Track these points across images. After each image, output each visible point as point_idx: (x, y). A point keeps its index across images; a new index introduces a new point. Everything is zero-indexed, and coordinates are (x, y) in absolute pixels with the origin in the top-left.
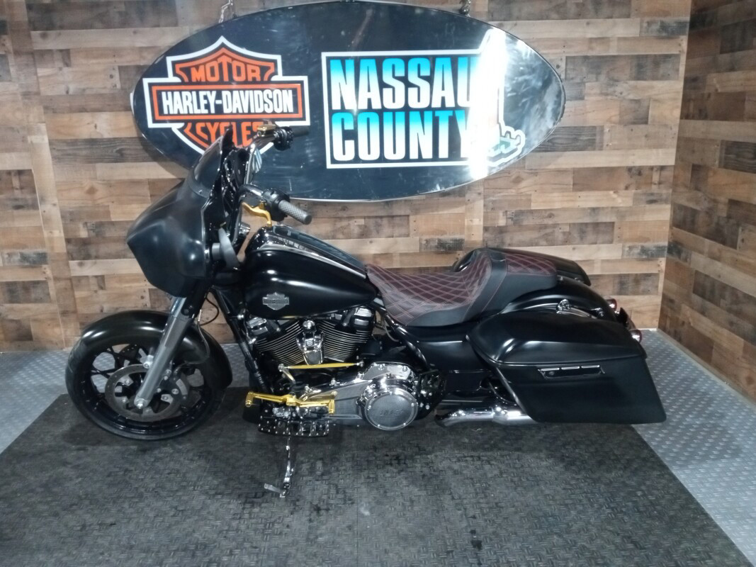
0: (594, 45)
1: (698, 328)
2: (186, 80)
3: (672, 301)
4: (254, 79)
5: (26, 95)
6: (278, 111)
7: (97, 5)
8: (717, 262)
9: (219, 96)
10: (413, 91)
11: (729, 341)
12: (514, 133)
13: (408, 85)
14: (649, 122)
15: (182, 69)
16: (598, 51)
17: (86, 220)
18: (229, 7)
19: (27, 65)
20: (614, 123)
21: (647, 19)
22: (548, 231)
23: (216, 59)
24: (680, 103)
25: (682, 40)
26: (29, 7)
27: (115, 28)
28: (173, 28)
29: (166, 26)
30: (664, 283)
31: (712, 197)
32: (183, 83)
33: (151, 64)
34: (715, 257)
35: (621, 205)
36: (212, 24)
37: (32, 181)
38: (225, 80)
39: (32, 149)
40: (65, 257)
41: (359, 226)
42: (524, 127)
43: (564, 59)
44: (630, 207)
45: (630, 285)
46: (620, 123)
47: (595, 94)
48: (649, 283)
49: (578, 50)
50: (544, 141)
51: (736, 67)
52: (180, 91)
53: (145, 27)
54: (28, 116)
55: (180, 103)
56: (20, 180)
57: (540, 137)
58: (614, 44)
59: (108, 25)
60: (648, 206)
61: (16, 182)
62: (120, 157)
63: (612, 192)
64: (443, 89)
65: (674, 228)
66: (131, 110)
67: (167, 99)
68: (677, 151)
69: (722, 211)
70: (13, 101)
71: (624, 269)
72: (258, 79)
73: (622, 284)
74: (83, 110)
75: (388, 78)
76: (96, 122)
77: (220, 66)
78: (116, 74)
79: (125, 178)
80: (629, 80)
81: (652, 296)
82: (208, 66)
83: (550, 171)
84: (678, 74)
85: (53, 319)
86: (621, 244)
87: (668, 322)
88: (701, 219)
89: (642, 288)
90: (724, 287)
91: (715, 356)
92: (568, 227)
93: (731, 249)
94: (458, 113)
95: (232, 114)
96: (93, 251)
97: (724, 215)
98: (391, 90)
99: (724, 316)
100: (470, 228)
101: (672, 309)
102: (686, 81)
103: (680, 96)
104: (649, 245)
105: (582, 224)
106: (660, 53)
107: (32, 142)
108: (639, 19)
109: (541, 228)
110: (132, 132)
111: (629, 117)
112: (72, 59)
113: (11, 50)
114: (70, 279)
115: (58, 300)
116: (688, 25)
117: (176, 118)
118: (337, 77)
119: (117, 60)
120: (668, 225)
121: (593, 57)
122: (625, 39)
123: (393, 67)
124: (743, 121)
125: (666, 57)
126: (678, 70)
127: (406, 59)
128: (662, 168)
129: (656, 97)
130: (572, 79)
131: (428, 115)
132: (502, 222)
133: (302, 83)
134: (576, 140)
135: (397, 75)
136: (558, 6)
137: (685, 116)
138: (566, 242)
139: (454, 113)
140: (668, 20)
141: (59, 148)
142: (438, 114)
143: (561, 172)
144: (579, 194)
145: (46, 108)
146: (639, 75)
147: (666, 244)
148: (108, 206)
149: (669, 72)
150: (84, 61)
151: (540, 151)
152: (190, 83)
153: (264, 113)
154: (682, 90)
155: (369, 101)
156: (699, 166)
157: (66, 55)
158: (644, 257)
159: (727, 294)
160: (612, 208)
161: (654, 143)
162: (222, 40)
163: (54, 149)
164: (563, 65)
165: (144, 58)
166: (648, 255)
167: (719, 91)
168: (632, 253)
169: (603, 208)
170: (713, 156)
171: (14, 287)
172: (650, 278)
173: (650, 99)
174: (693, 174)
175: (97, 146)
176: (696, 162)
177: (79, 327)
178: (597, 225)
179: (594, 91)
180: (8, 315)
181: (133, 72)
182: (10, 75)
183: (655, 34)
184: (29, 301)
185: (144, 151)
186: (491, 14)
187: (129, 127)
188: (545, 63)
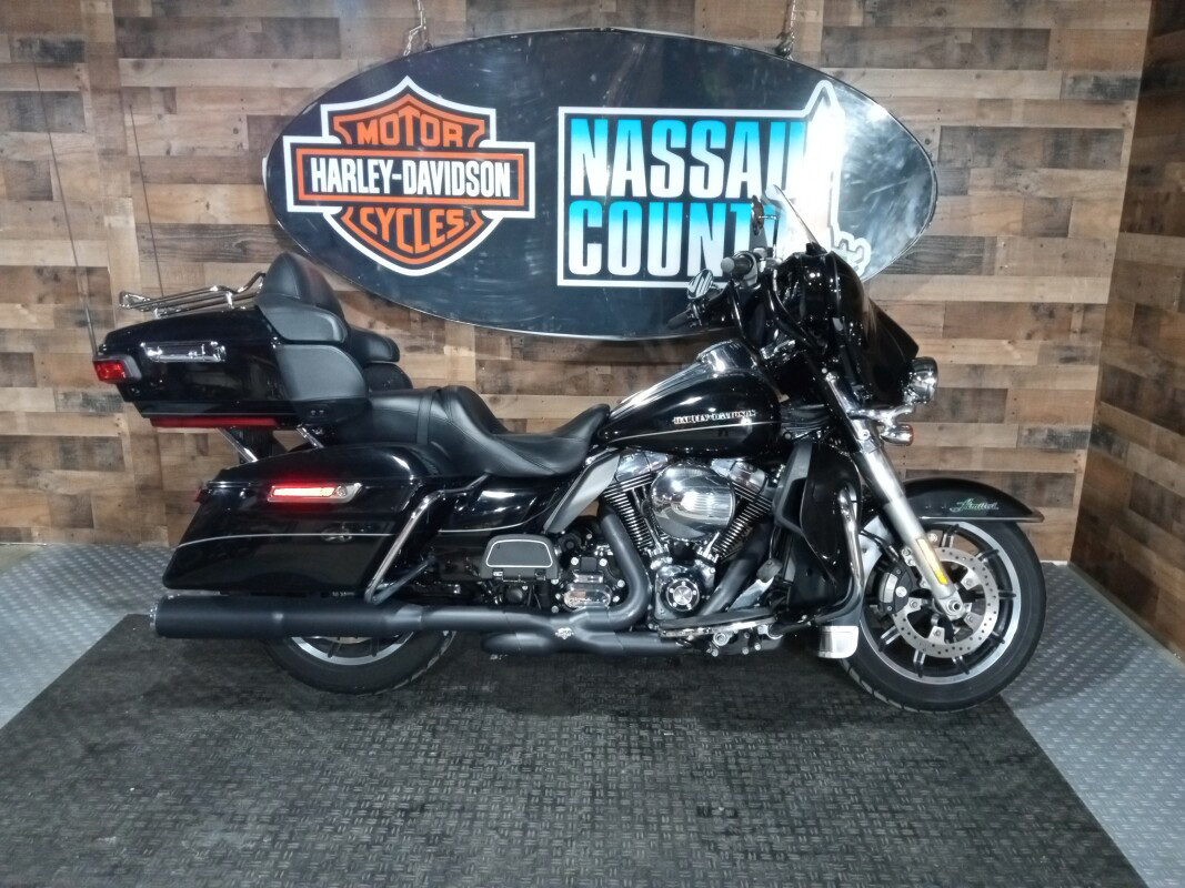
0: (986, 110)
1: (1134, 564)
2: (349, 141)
3: (1095, 519)
4: (453, 144)
5: (106, 154)
6: (487, 194)
7: (221, 22)
8: (1170, 462)
9: (397, 168)
10: (697, 172)
12: (854, 243)
13: (690, 162)
14: (1070, 235)
15: (342, 124)
16: (993, 120)
18: (420, 33)
19: (111, 109)
20: (1013, 234)
21: (1072, 73)
23: (396, 111)
24: (1120, 208)
25: (1127, 108)
26: (119, 22)
27: (246, 58)
28: (334, 61)
29: (325, 56)
30: (1084, 490)
31: (1166, 358)
32: (344, 146)
33: (296, 114)
34: (1166, 453)
35: (1020, 363)
36: (393, 55)
37: (107, 285)
38: (407, 143)
39: (109, 237)
41: (604, 377)
42: (870, 234)
43: (938, 130)
44: (1034, 367)
45: (1028, 491)
46: (1023, 234)
47: (985, 187)
48: (1059, 488)
49: (963, 118)
50: (901, 257)
52: (339, 158)
53: (289, 57)
54: (106, 186)
55: (338, 176)
56: (89, 281)
57: (895, 251)
58: (1018, 110)
59: (235, 53)
60: (1063, 367)
61: (83, 285)
62: (242, 254)
63: (1005, 342)
64: (745, 170)
65: (1103, 403)
66: (262, 183)
67: (319, 169)
68: (1113, 282)
70: (88, 162)
71: (1019, 465)
72: (460, 144)
73: (1015, 488)
74: (190, 180)
75: (659, 151)
76: (208, 199)
77: (402, 121)
78: (243, 127)
80: (1040, 167)
81: (1062, 510)
82: (384, 121)
83: (908, 304)
84: (1119, 160)
85: (126, 496)
86: (1016, 426)
87: (1087, 552)
88: (1147, 392)
89: (1047, 495)
90: (1179, 502)
91: (1160, 611)
95: (416, 195)
98: (663, 168)
99: (1177, 548)
101: (1094, 532)
102: (1133, 171)
103: (1122, 196)
104: (1062, 428)
105: (955, 389)
106: (1092, 127)
107: (110, 225)
108: (1060, 72)
110: (262, 218)
111: (1037, 225)
112: (178, 102)
113: (88, 84)
114: (156, 437)
115: (135, 468)
116: (1139, 84)
117: (331, 199)
118: (580, 146)
119: (246, 106)
120: (1093, 397)
121: (985, 128)
122: (1036, 102)
123: (669, 133)
125: (1102, 134)
126: (1119, 154)
127: (689, 122)
128: (1088, 308)
129: (1084, 196)
130: (950, 161)
131: (720, 210)
133: (525, 152)
134: (953, 257)
135: (673, 145)
136: (931, 47)
137: (1128, 227)
138: (928, 418)
140: (1105, 75)
141: (151, 236)
142: (734, 208)
143: (923, 306)
144: (954, 342)
145: (135, 175)
146: (1056, 162)
147: (1089, 427)
149: (1106, 157)
150: (197, 107)
151: (892, 273)
152: (355, 146)
153: (465, 196)
154: (1123, 187)
155: (629, 184)
156: (1148, 308)
157: (169, 96)
158: (1053, 447)
160: (1005, 366)
161: (1077, 267)
162: (407, 82)
163: (143, 237)
164: (936, 139)
165: (285, 104)
166: (1058, 444)
167: (1184, 190)
168: (1032, 439)
169: (990, 366)
170: (1171, 293)
171: (69, 445)
172: (1062, 480)
173: (1072, 199)
174: (1135, 320)
175: (207, 236)
176: (1142, 301)
177: (164, 511)
178: (979, 392)
179: (984, 182)
180: (57, 487)
181: (269, 125)
182: (84, 123)
183: (1083, 96)
184: (91, 468)
185: (277, 247)
186: (826, 57)
187: (258, 210)
188: (908, 136)
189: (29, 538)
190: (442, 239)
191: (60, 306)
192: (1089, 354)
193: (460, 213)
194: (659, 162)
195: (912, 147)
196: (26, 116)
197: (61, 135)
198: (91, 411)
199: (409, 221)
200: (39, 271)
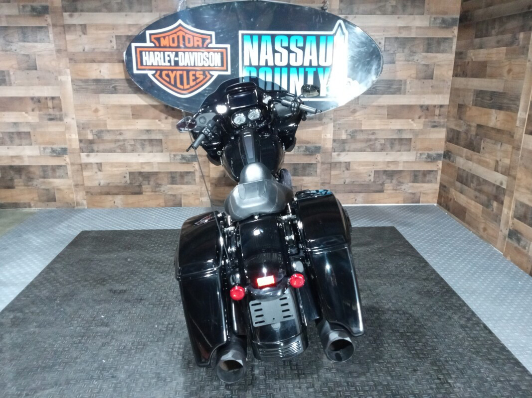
0: (402, 31)
1: (458, 202)
2: (158, 45)
3: (445, 187)
4: (198, 46)
5: (59, 51)
6: (212, 65)
8: (470, 162)
9: (177, 55)
10: (292, 56)
11: (475, 208)
13: (290, 51)
14: (434, 78)
15: (155, 38)
16: (404, 34)
17: (92, 129)
18: (184, 2)
19: (60, 33)
20: (413, 78)
21: (434, 16)
22: (371, 143)
23: (176, 33)
24: (452, 68)
25: (454, 29)
27: (114, 12)
28: (150, 13)
29: (146, 12)
30: (441, 176)
31: (469, 123)
32: (155, 47)
33: (136, 35)
34: (468, 159)
35: (416, 128)
36: (172, 12)
37: (60, 104)
38: (178, 46)
39: (61, 84)
40: (78, 151)
42: (359, 78)
43: (384, 38)
44: (421, 130)
45: (420, 177)
46: (417, 78)
47: (402, 61)
48: (432, 176)
49: (393, 34)
50: (371, 88)
51: (483, 46)
52: (154, 52)
53: (132, 12)
54: (59, 64)
55: (153, 59)
56: (53, 102)
57: (368, 85)
58: (414, 31)
59: (110, 10)
60: (432, 129)
61: (50, 104)
62: (115, 91)
63: (410, 120)
64: (311, 55)
65: (447, 142)
66: (123, 61)
67: (146, 56)
68: (450, 96)
69: (473, 131)
70: (51, 55)
71: (417, 167)
72: (201, 45)
73: (415, 176)
74: (93, 61)
75: (278, 47)
76: (101, 69)
77: (178, 37)
78: (114, 40)
79: (118, 103)
80: (423, 52)
81: (433, 184)
82: (171, 37)
83: (374, 106)
84: (452, 49)
85: (69, 189)
86: (415, 152)
87: (443, 199)
88: (463, 136)
89: (427, 179)
90: (473, 176)
91: (467, 217)
92: (384, 141)
93: (477, 154)
94: (319, 69)
95: (184, 66)
96: (95, 147)
97: (474, 133)
98: (280, 54)
99: (473, 193)
100: (325, 140)
101: (445, 191)
102: (457, 54)
103: (453, 63)
104: (432, 153)
105: (392, 139)
106: (441, 37)
107: (61, 80)
108: (429, 16)
109: (367, 141)
110: (122, 76)
111: (422, 75)
112: (87, 30)
113: (51, 23)
114: (81, 165)
115: (73, 177)
116: (458, 20)
117: (151, 68)
118: (247, 44)
119: (114, 31)
120: (444, 141)
121: (401, 38)
122: (420, 28)
123: (281, 41)
124: (486, 78)
125: (445, 39)
126: (452, 47)
127: (289, 36)
128: (441, 106)
129: (440, 63)
130: (388, 51)
132: (344, 137)
133: (226, 49)
134: (389, 88)
135: (283, 45)
136: (380, 6)
137: (455, 75)
138: (382, 150)
139: (317, 69)
140: (446, 17)
141: (78, 84)
142: (307, 69)
143: (380, 107)
144: (391, 120)
145: (71, 59)
146: (428, 50)
147: (442, 152)
148: (106, 120)
149: (447, 49)
150: (95, 32)
151: (367, 94)
152: (160, 47)
153: (203, 66)
154: (453, 60)
155: (267, 61)
156: (462, 105)
157: (84, 28)
158: (429, 160)
159: (475, 180)
160: (410, 130)
161: (436, 90)
162: (180, 22)
163: (74, 84)
164: (383, 42)
165: (130, 31)
166: (431, 159)
167: (474, 60)
168: (421, 157)
169: (405, 130)
170: (470, 99)
171: (46, 169)
172: (432, 173)
173: (434, 64)
174: (458, 110)
175: (100, 84)
176: (461, 103)
177: (85, 194)
178: (401, 140)
179: (401, 59)
180: (41, 186)
181: (124, 39)
182: (49, 39)
183: (438, 25)
184: (55, 177)
185: (129, 88)
186: (340, 10)
187: (120, 73)
188: (371, 41)
189: (30, 206)
190: (194, 83)
191: (41, 112)
192: (442, 124)
193: (202, 72)
194: (277, 52)
195: (373, 45)
196: (26, 36)
197: (40, 44)
198: (54, 154)
199: (181, 76)
200: (32, 98)
